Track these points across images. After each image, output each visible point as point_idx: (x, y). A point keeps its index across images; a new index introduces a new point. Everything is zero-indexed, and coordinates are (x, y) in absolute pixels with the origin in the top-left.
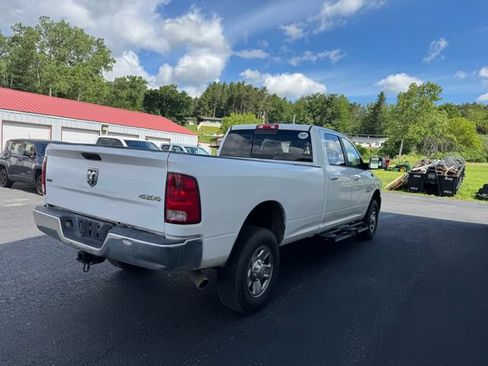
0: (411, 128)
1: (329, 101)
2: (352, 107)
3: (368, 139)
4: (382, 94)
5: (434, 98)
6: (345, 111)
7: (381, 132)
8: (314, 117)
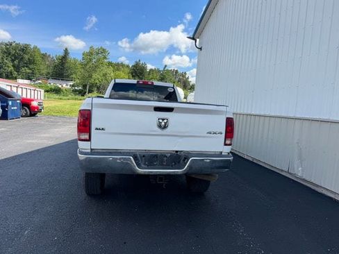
0: (94, 76)
1: (25, 49)
2: (44, 56)
3: (60, 82)
4: (66, 49)
5: (105, 58)
6: (39, 58)
7: (68, 76)
8: (13, 61)
